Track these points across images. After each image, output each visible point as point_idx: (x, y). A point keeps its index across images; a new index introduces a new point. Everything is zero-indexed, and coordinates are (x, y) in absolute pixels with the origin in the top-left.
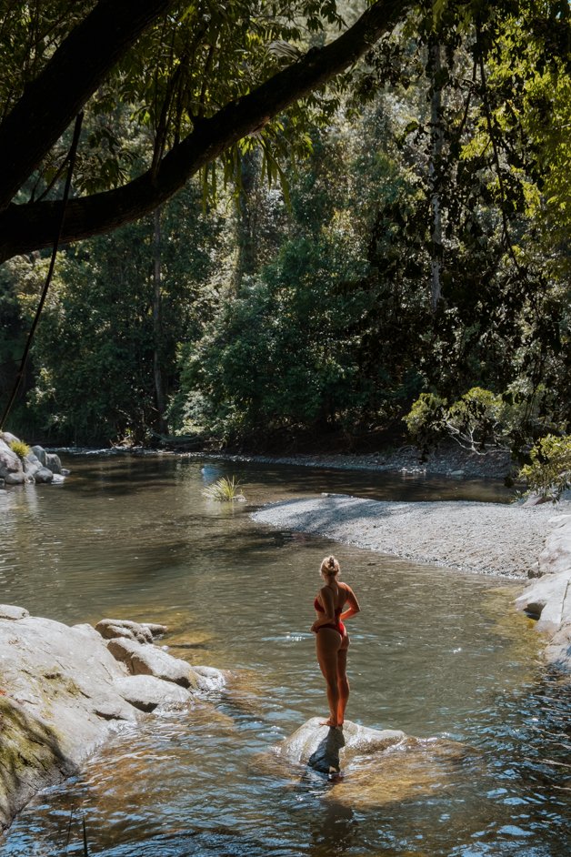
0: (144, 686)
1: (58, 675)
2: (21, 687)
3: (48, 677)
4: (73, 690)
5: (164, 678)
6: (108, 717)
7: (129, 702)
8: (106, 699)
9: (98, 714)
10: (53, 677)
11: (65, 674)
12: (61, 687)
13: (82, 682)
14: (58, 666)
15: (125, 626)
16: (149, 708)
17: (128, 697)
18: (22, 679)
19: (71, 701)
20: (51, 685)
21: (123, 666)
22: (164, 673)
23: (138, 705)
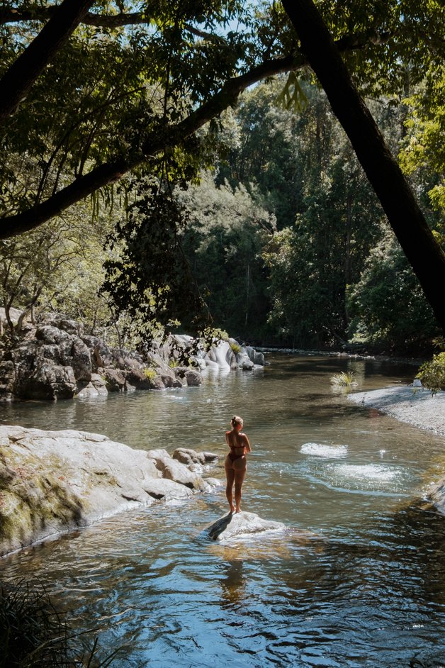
0: (161, 485)
1: (105, 473)
2: (76, 477)
3: (98, 474)
4: (113, 482)
5: (178, 482)
6: (129, 499)
7: (147, 492)
8: (132, 489)
9: (124, 497)
10: (101, 474)
11: (111, 473)
12: (105, 480)
13: (120, 479)
14: (109, 468)
15: (188, 453)
16: (159, 497)
17: (147, 490)
18: (79, 473)
19: (109, 488)
20: (98, 478)
21: (160, 473)
22: (179, 479)
23: (152, 494)
